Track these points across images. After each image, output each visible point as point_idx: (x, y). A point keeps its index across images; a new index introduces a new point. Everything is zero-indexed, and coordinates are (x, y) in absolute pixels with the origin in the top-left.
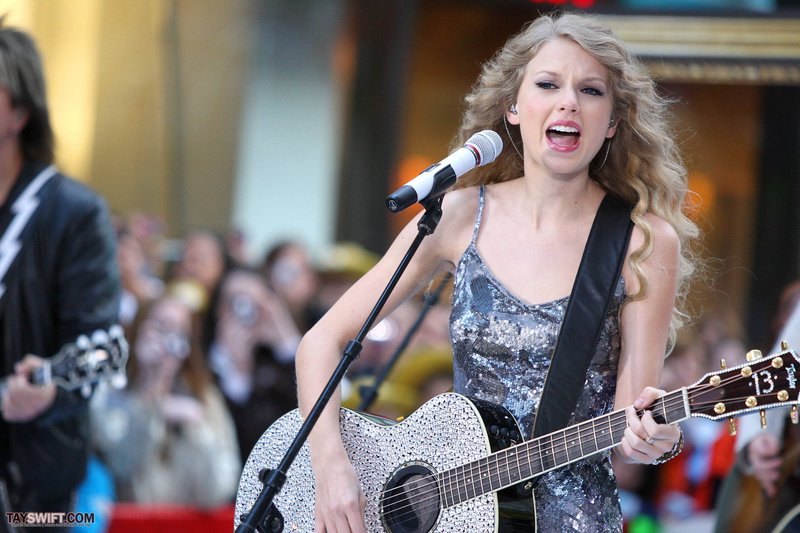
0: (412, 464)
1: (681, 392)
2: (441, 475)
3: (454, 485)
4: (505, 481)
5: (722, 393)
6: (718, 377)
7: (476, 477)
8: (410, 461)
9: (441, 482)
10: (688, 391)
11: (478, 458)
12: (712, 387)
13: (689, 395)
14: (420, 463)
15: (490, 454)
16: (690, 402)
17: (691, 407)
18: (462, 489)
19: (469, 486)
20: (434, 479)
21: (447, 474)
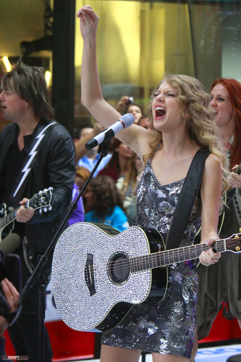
0: (120, 253)
1: (223, 241)
2: (130, 259)
3: (135, 264)
4: (155, 266)
5: (239, 243)
6: (238, 236)
7: (144, 262)
8: (119, 251)
9: (131, 262)
10: (227, 240)
11: (145, 255)
12: (235, 240)
13: (227, 242)
14: (123, 253)
15: (150, 254)
16: (227, 245)
17: (227, 247)
18: (138, 266)
19: (141, 265)
20: (128, 260)
21: (132, 259)
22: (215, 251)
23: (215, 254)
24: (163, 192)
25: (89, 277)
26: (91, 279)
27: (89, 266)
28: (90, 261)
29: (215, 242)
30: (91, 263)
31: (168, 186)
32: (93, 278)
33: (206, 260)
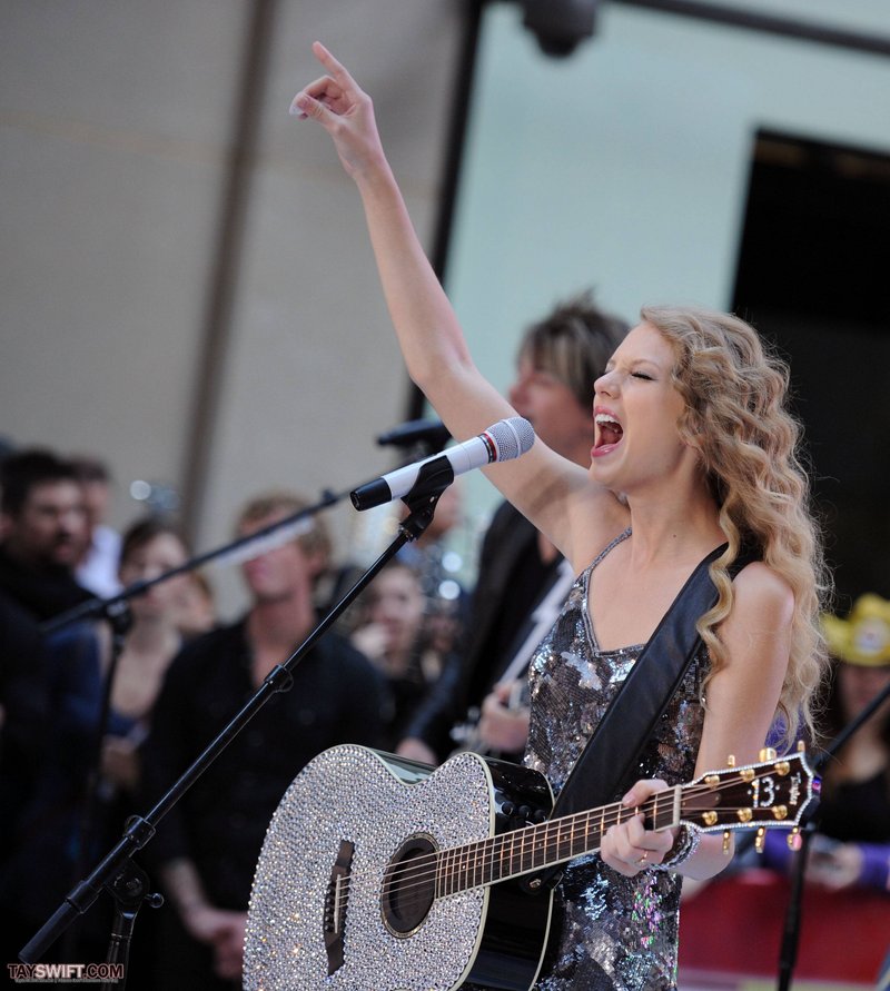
0: (420, 836)
1: (672, 792)
2: (441, 855)
3: (450, 869)
4: (496, 875)
5: (717, 798)
6: (717, 778)
7: (471, 864)
8: (419, 832)
9: (439, 863)
10: (683, 790)
11: (477, 841)
12: (708, 789)
13: (683, 796)
14: (426, 837)
15: (492, 836)
16: (682, 806)
17: (682, 812)
18: (456, 876)
19: (463, 873)
20: (435, 858)
21: (446, 854)
22: (648, 825)
23: (648, 832)
24: (598, 674)
25: (332, 911)
26: (336, 920)
27: (339, 879)
28: (344, 863)
29: (653, 797)
30: (345, 870)
31: (613, 655)
32: (343, 916)
33: (616, 851)
